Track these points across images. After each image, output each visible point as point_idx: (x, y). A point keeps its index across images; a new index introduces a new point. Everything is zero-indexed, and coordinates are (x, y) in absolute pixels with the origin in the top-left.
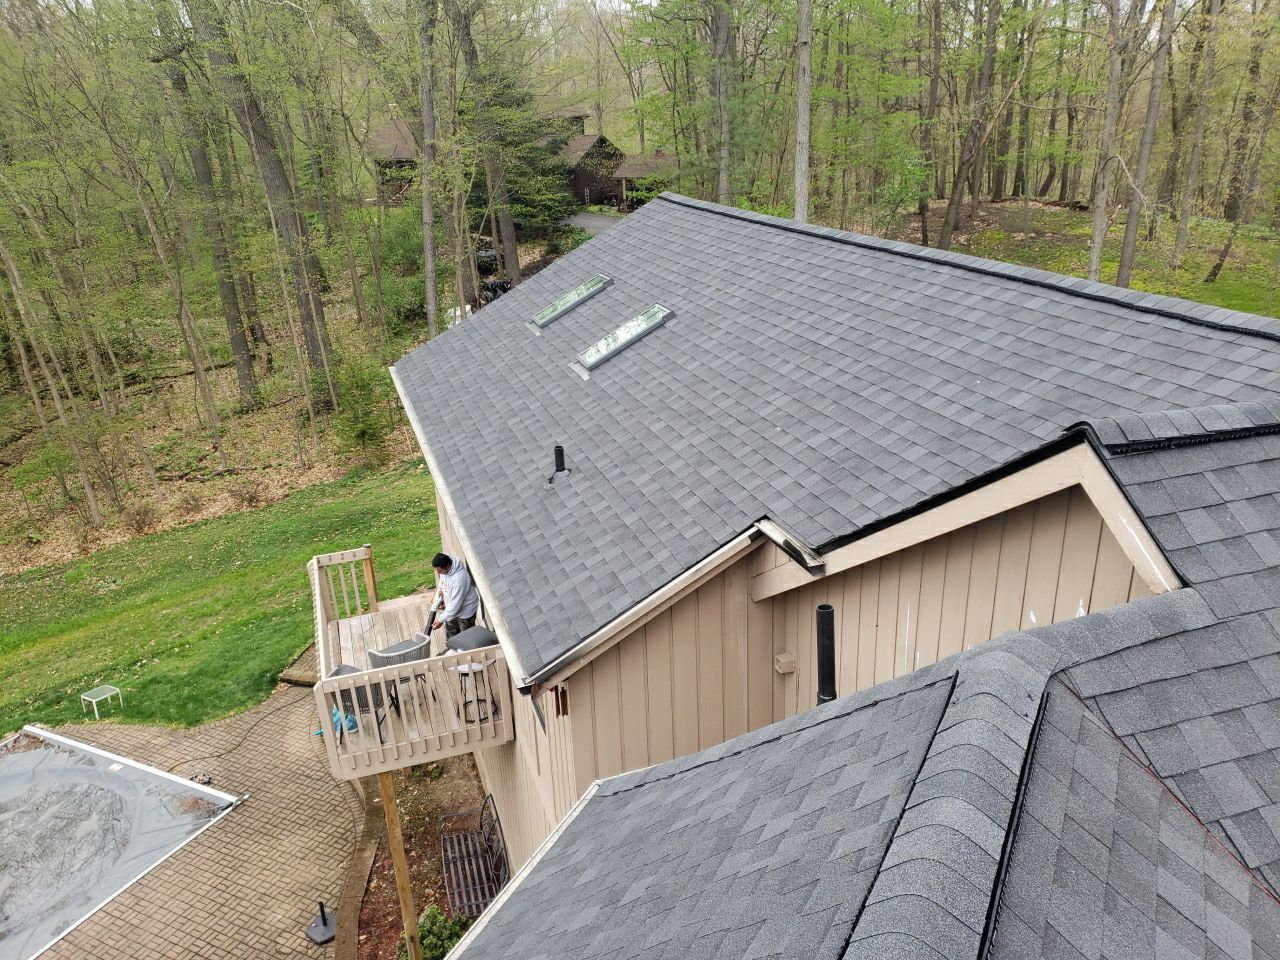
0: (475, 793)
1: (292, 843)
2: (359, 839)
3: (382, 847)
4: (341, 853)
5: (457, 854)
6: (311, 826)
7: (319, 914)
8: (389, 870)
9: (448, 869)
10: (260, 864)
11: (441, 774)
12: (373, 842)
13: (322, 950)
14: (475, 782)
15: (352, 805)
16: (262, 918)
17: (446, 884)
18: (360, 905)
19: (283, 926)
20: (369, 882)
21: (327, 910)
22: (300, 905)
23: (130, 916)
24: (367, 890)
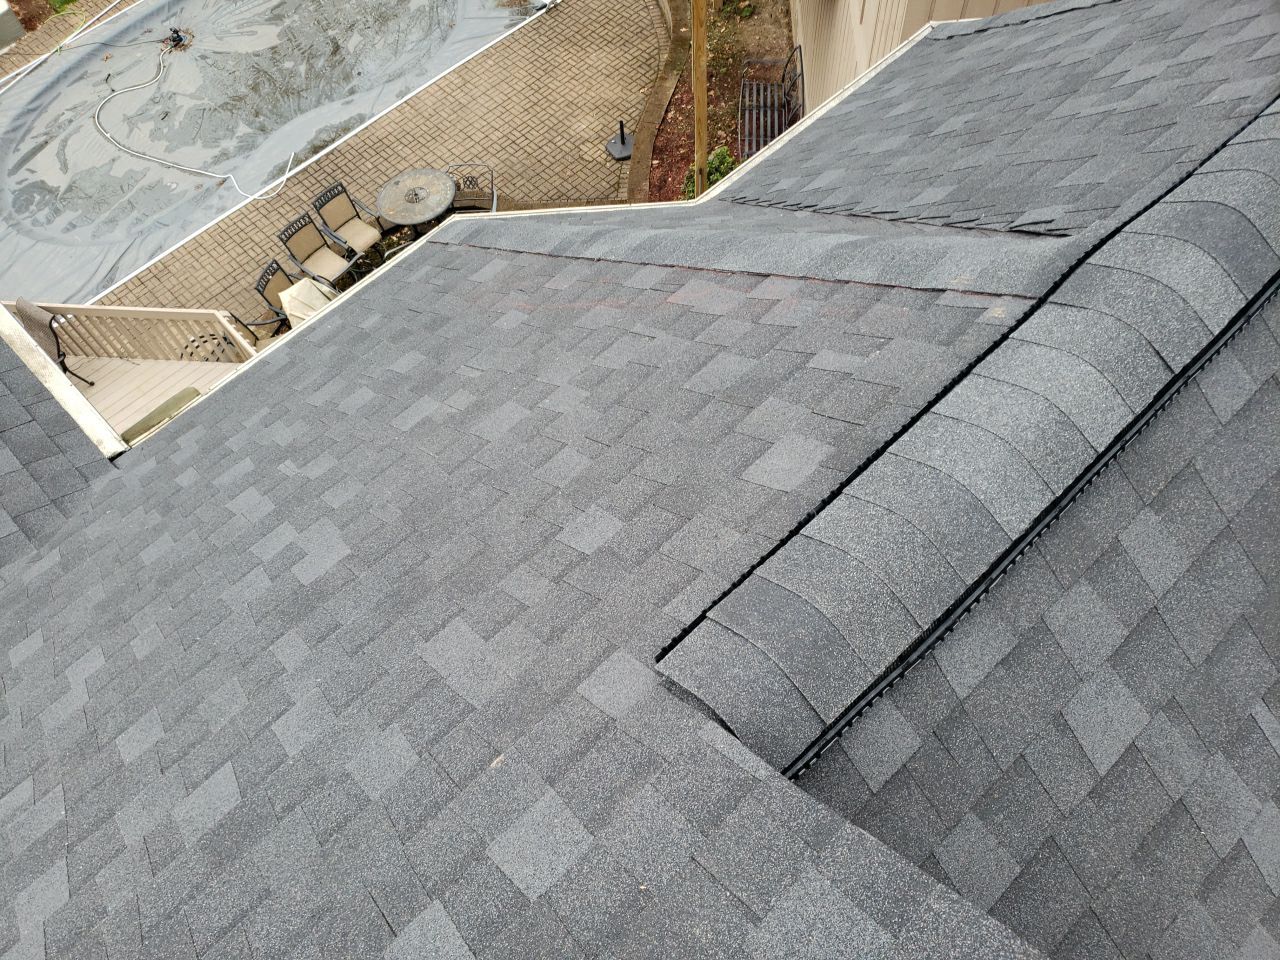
0: (784, 42)
1: (600, 58)
2: (662, 68)
3: (683, 81)
4: (644, 78)
5: (754, 103)
6: (618, 45)
7: (619, 132)
8: (688, 103)
9: (743, 116)
10: (570, 73)
11: (752, 14)
12: (675, 72)
13: (618, 165)
14: (785, 31)
15: (658, 31)
16: (568, 124)
17: (739, 130)
18: (656, 132)
19: (587, 137)
20: (667, 112)
21: (626, 131)
22: (601, 120)
23: (459, 94)
24: (664, 119)
